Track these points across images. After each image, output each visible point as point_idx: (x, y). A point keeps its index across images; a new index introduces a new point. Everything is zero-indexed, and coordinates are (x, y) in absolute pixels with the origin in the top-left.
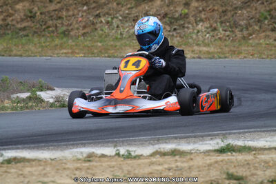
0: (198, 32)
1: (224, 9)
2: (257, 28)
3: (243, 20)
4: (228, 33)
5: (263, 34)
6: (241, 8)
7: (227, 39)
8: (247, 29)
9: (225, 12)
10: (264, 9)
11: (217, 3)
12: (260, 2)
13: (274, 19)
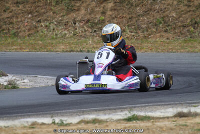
1: (130, 16)
2: (154, 30)
3: (144, 24)
4: (133, 34)
5: (158, 34)
6: (143, 16)
7: (133, 38)
8: (147, 31)
9: (131, 18)
10: (159, 16)
11: (125, 12)
12: (156, 11)
13: (167, 23)
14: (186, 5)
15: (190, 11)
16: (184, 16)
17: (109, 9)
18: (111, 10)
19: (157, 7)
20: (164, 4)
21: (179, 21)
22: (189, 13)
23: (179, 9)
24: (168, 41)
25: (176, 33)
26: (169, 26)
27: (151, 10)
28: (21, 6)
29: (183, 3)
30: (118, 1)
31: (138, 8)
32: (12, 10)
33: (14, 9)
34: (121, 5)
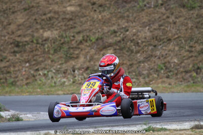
1: (131, 63)
2: (156, 76)
3: (145, 70)
5: (160, 80)
6: (143, 62)
8: (148, 77)
9: (131, 65)
10: (160, 62)
11: (126, 59)
12: (157, 57)
13: (169, 69)
14: (188, 51)
15: (192, 56)
16: (186, 61)
19: (158, 53)
20: (165, 50)
21: (181, 67)
22: (191, 59)
23: (180, 55)
24: (170, 86)
25: (178, 78)
26: (170, 71)
27: (152, 56)
28: (18, 55)
29: (185, 48)
30: (118, 48)
31: (139, 55)
32: (9, 59)
33: (11, 58)
34: (122, 52)
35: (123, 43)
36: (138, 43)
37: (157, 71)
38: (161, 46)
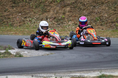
0: (69, 25)
2: (94, 24)
5: (97, 27)
6: (87, 16)
10: (97, 16)
11: (77, 13)
12: (95, 13)
13: (102, 20)
14: (114, 10)
15: (116, 13)
16: (112, 16)
17: (67, 11)
18: (69, 12)
19: (96, 11)
20: (100, 9)
21: (109, 19)
22: (115, 15)
23: (109, 12)
24: (103, 31)
25: (107, 26)
26: (103, 22)
27: (92, 12)
28: (15, 9)
29: (112, 8)
30: (72, 7)
31: (85, 11)
32: (10, 11)
33: (10, 10)
34: (75, 9)
35: (76, 4)
36: (84, 4)
37: (95, 21)
38: (98, 7)
